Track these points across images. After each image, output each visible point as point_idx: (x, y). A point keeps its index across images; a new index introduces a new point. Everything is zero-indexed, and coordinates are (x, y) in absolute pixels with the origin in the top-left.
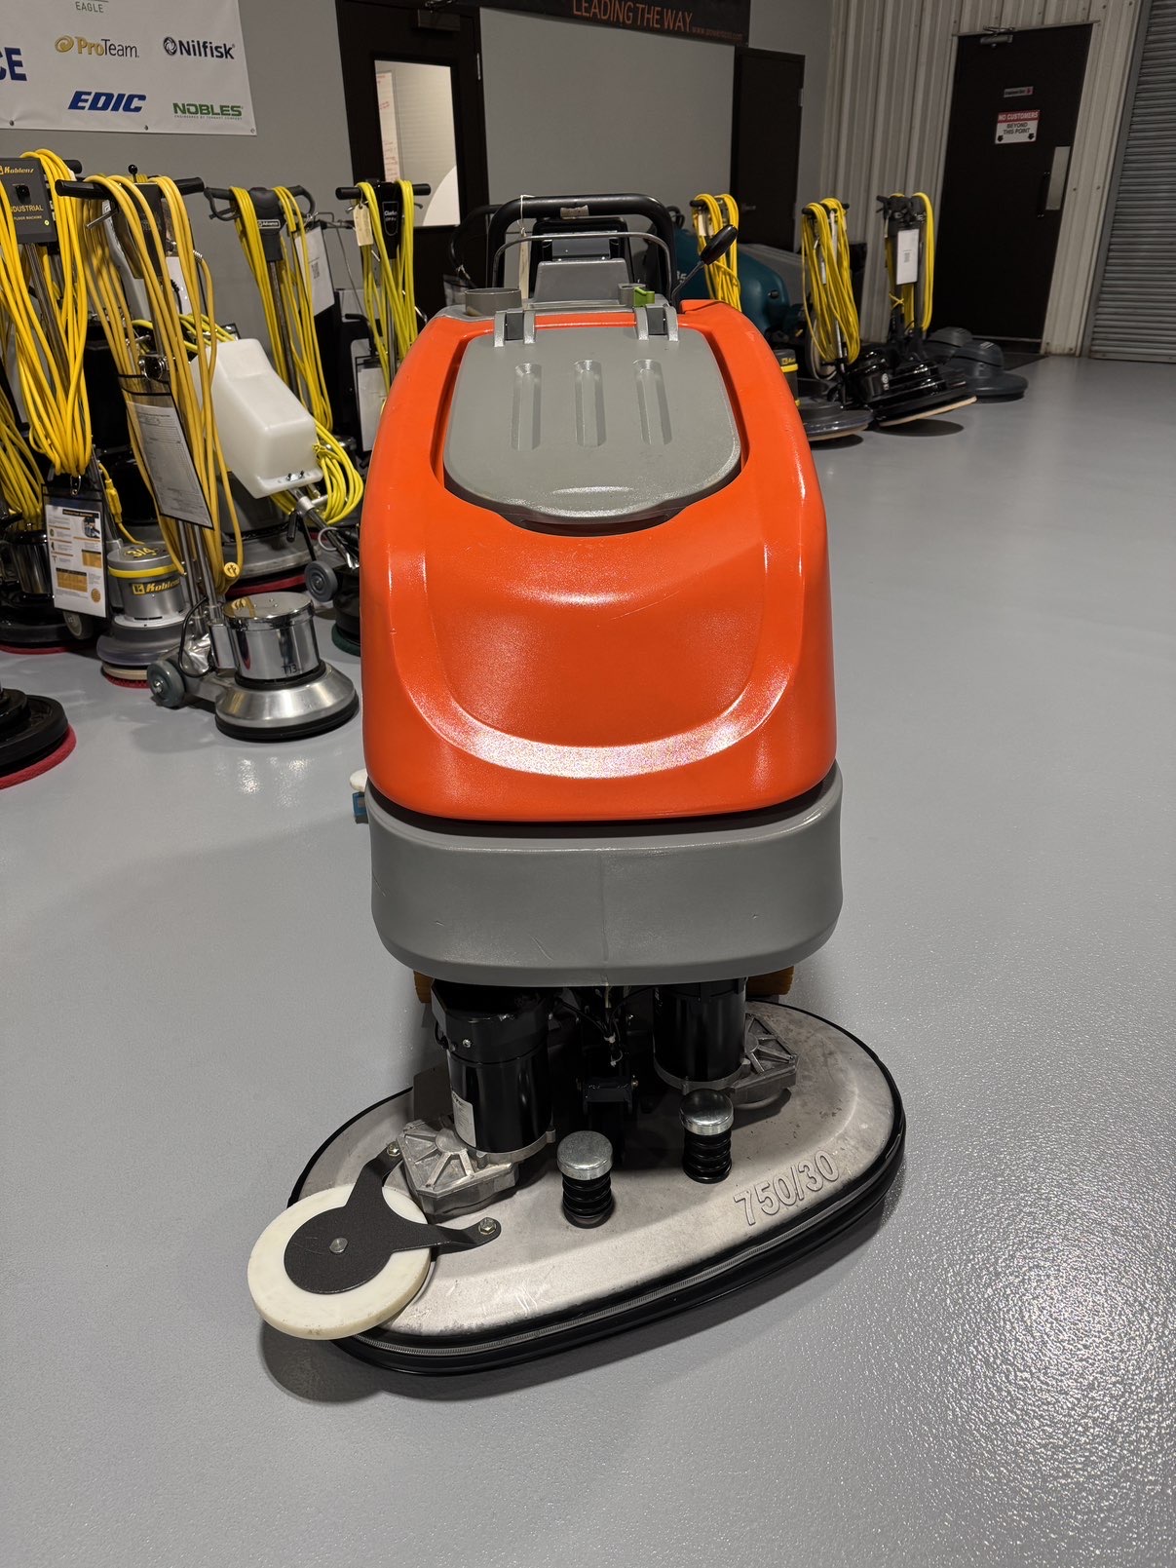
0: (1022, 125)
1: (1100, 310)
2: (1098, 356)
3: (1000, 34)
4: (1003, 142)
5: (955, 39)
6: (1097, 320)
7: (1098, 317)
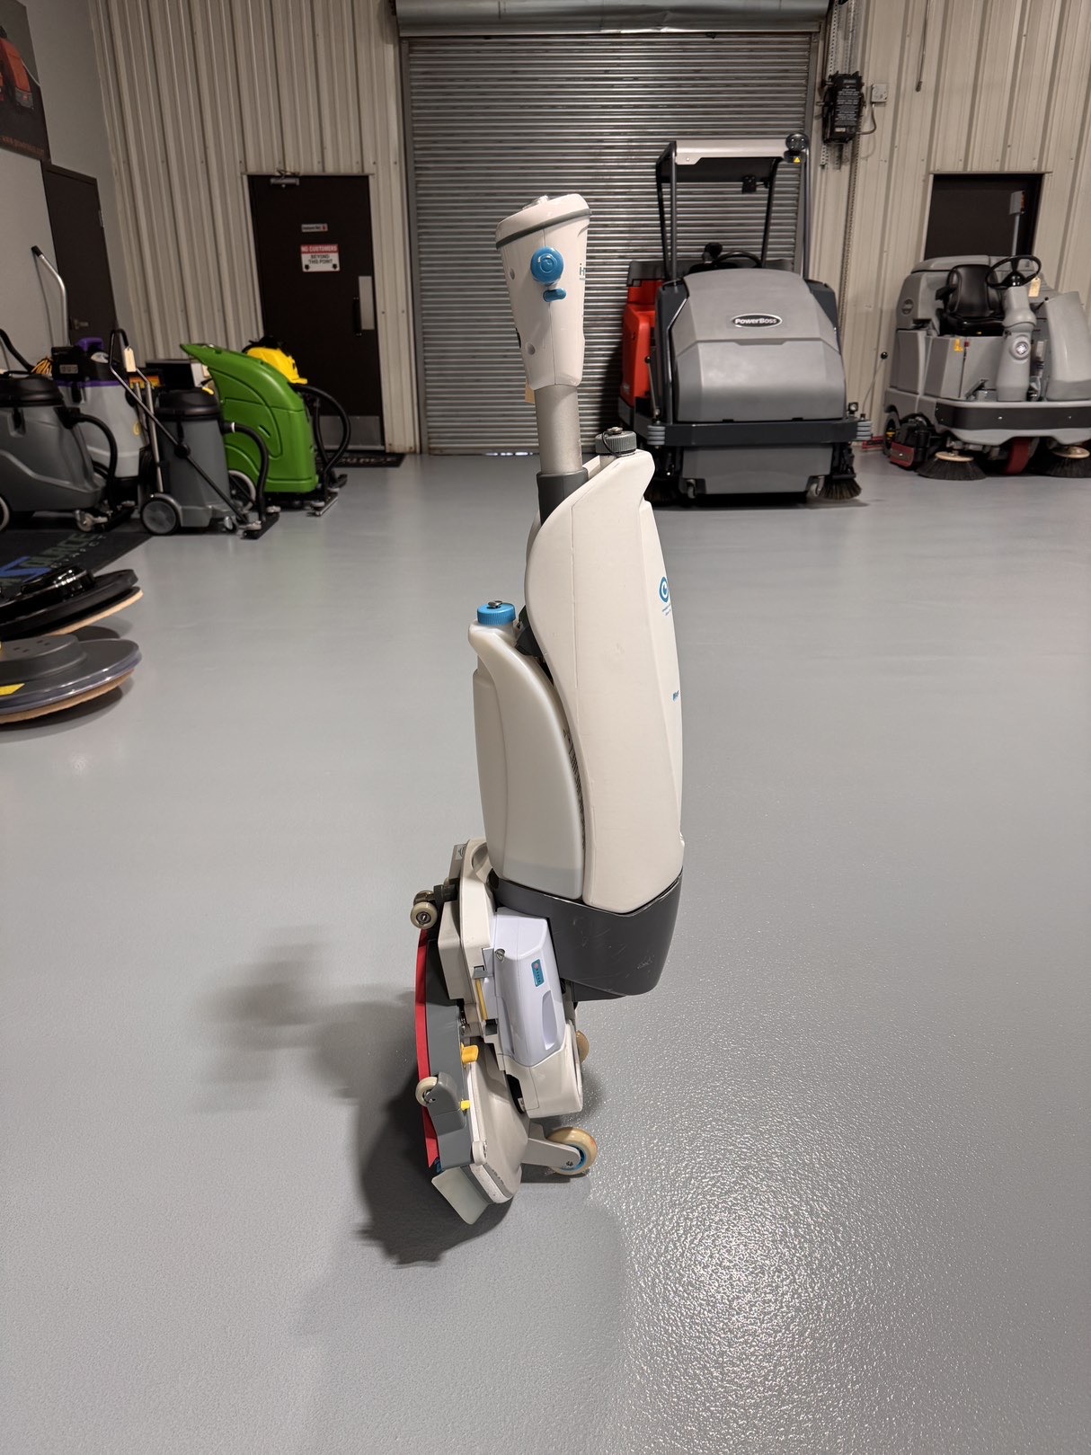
0: (324, 256)
1: (429, 413)
2: (437, 452)
3: (287, 177)
4: (310, 270)
5: (245, 178)
6: (429, 422)
7: (429, 419)
